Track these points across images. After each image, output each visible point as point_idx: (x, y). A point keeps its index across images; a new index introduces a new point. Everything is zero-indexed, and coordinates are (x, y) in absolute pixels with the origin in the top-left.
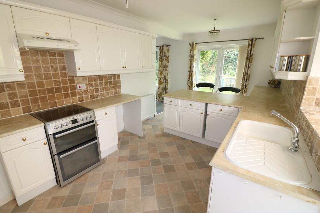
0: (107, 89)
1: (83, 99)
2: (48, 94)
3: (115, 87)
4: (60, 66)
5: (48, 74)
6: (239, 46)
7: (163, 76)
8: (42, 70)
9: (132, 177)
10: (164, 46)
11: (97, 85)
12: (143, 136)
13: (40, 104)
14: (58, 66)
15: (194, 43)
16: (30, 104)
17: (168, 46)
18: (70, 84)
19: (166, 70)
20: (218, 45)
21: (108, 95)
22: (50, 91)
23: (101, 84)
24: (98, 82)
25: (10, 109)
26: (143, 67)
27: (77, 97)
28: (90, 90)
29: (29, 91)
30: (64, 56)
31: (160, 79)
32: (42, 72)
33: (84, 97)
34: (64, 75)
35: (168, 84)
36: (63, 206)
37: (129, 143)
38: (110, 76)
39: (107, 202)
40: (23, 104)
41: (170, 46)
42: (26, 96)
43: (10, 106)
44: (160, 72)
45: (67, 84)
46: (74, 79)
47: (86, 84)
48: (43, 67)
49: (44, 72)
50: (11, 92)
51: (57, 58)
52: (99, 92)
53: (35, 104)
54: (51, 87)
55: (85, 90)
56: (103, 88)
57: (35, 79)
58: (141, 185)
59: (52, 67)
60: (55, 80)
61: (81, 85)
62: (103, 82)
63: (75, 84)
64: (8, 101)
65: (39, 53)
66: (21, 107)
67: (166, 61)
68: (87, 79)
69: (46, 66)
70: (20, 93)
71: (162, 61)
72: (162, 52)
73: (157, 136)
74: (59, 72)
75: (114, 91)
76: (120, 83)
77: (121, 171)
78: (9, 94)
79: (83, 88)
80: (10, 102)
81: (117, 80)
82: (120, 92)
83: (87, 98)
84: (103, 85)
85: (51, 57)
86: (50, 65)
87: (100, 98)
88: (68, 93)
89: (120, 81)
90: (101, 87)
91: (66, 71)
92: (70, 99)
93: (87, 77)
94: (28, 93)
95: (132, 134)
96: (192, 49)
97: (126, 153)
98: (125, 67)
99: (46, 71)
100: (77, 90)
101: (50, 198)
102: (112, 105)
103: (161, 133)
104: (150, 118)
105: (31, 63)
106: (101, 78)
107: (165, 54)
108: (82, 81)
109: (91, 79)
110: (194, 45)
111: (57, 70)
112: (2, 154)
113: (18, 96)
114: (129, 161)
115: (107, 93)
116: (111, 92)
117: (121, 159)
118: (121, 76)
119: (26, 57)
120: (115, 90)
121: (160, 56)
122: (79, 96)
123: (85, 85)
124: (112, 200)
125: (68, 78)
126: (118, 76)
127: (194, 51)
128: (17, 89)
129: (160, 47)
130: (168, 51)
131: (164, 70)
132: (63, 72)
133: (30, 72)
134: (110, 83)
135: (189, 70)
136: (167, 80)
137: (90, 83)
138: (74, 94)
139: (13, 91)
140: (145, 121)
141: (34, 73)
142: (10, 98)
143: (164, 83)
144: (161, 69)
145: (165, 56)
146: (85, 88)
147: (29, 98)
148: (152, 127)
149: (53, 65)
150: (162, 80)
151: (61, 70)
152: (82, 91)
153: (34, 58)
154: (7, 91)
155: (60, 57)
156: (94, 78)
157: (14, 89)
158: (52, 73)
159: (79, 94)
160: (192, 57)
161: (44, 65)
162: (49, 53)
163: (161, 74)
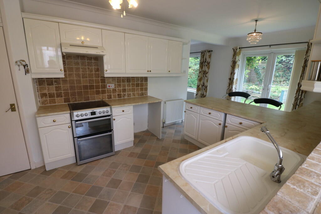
0: (133, 90)
1: (111, 97)
2: (83, 90)
3: (142, 89)
4: (94, 68)
5: (85, 74)
6: (295, 51)
7: (202, 82)
8: (81, 71)
9: (132, 172)
10: (206, 52)
11: (124, 86)
12: (162, 139)
13: (77, 97)
14: (93, 68)
15: (238, 48)
16: (69, 96)
17: (210, 51)
18: (101, 83)
19: (206, 76)
20: (267, 50)
21: (134, 95)
22: (86, 87)
23: (129, 86)
24: (126, 83)
25: (56, 98)
26: (169, 71)
27: (107, 94)
28: (118, 89)
29: (70, 86)
30: (99, 60)
31: (199, 85)
32: (80, 72)
33: (112, 96)
34: (98, 76)
35: (206, 91)
36: (71, 180)
37: (146, 143)
38: (138, 78)
39: (103, 187)
40: (65, 96)
41: (212, 51)
42: (67, 90)
43: (56, 96)
44: (199, 78)
45: (99, 83)
46: (105, 79)
47: (115, 85)
48: (81, 68)
49: (82, 72)
50: (57, 86)
51: (93, 61)
52: (126, 92)
53: (73, 97)
54: (86, 85)
55: (114, 89)
56: (130, 89)
57: (75, 77)
58: (136, 181)
59: (88, 68)
60: (90, 79)
61: (110, 85)
62: (131, 83)
63: (106, 84)
64: (55, 92)
65: (80, 57)
66: (63, 97)
67: (206, 67)
68: (116, 80)
69: (84, 68)
70: (64, 87)
71: (202, 67)
72: (203, 58)
73: (175, 141)
74: (94, 73)
75: (140, 92)
76: (147, 86)
77: (126, 164)
78: (56, 87)
79: (112, 87)
80: (56, 93)
81: (144, 82)
82: (146, 94)
83: (115, 97)
84: (130, 86)
85: (89, 61)
86: (87, 67)
87: (126, 97)
88: (99, 91)
89: (147, 84)
90: (129, 88)
91: (99, 73)
92: (100, 96)
93: (116, 78)
94: (69, 87)
95: (153, 135)
96: (235, 54)
97: (138, 150)
98: (150, 71)
99: (84, 72)
100: (107, 88)
101: (67, 171)
102: (130, 105)
103: (180, 140)
104: (177, 122)
105: (74, 65)
106: (128, 79)
107: (206, 59)
108: (111, 82)
109: (119, 80)
110: (238, 50)
111: (92, 71)
112: (39, 129)
113: (62, 89)
114: (137, 158)
115: (133, 93)
116: (137, 93)
117: (132, 155)
118: (148, 79)
119: (70, 60)
120: (142, 92)
121: (201, 62)
122: (108, 94)
123: (113, 85)
124: (107, 186)
125: (100, 78)
126: (146, 79)
127: (237, 57)
128: (61, 84)
129: (202, 53)
130: (210, 56)
131: (203, 76)
132: (97, 73)
133: (71, 72)
134: (138, 85)
135: (230, 77)
136: (205, 87)
137: (118, 83)
138: (104, 92)
139: (59, 85)
140: (172, 125)
141: (74, 73)
142: (56, 90)
143: (202, 89)
144: (201, 75)
145: (206, 62)
146: (114, 87)
147: (69, 91)
148: (174, 131)
149: (89, 67)
150: (200, 86)
151: (95, 71)
152: (111, 90)
153: (76, 61)
154: (55, 85)
155: (95, 61)
156: (123, 79)
157: (60, 84)
158: (88, 74)
159: (108, 93)
160: (234, 63)
161: (82, 67)
162: (87, 58)
163: (200, 80)
